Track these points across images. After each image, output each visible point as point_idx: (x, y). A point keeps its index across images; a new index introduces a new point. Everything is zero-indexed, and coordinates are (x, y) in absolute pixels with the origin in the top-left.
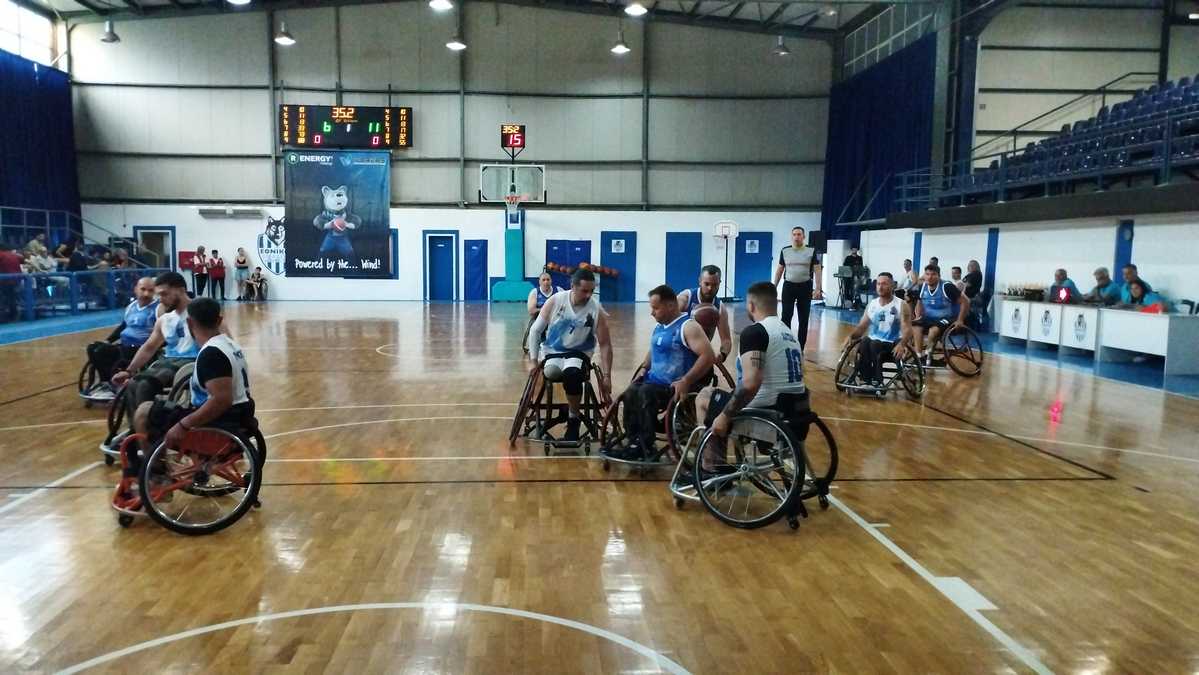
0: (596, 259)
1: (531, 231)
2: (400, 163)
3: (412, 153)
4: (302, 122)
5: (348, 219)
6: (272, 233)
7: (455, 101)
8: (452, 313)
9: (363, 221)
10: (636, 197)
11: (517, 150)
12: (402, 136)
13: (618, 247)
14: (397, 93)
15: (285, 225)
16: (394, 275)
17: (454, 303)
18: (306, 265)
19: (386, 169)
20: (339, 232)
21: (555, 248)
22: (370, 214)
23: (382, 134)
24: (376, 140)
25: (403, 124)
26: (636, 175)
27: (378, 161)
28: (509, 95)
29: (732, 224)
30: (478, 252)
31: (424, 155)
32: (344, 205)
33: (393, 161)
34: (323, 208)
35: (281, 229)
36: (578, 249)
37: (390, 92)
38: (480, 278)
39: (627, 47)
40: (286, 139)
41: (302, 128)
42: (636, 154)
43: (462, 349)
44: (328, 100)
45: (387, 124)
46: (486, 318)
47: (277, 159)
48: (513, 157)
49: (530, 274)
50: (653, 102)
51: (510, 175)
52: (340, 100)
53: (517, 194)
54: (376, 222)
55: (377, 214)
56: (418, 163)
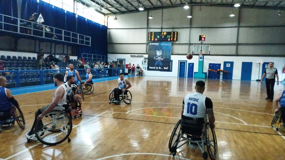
0: (222, 68)
1: (205, 61)
2: (174, 45)
3: (177, 42)
4: (153, 36)
5: (162, 58)
6: (145, 61)
7: (189, 29)
8: (184, 81)
9: (165, 58)
10: (234, 53)
11: (203, 41)
12: (175, 38)
13: (228, 65)
14: (175, 28)
15: (148, 59)
16: (171, 71)
17: (185, 78)
18: (152, 68)
19: (171, 46)
20: (159, 60)
21: (211, 65)
22: (166, 57)
23: (171, 37)
24: (169, 40)
25: (176, 36)
26: (234, 47)
27: (169, 44)
28: (202, 28)
29: (262, 60)
30: (191, 66)
31: (180, 43)
32: (161, 54)
33: (173, 44)
34: (156, 55)
35: (147, 60)
36: (217, 66)
37: (173, 28)
38: (191, 72)
39: (234, 15)
40: (149, 40)
41: (153, 37)
42: (235, 42)
43: (186, 90)
44: (159, 31)
45: (172, 36)
46: (192, 82)
47: (147, 44)
48: (202, 43)
49: (204, 71)
50: (240, 28)
51: (201, 47)
52: (162, 30)
53: (202, 52)
54: (168, 58)
55: (168, 56)
56: (178, 45)
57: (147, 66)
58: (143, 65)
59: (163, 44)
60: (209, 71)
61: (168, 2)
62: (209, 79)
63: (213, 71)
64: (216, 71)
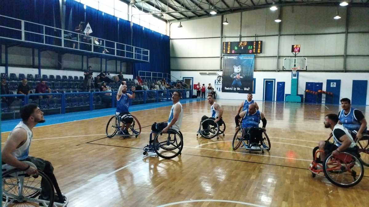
0: (324, 88)
1: (300, 79)
2: (258, 58)
3: (261, 55)
4: (229, 47)
5: (241, 75)
6: (219, 79)
7: (277, 37)
8: (272, 107)
9: (245, 76)
10: (341, 67)
11: (297, 53)
12: (259, 50)
13: (333, 85)
14: (258, 36)
16: (254, 93)
17: (273, 102)
18: (228, 89)
19: (253, 60)
20: (238, 79)
21: (309, 85)
22: (247, 74)
23: (253, 48)
24: (251, 51)
25: (259, 46)
26: (341, 60)
27: (251, 58)
28: (295, 35)
30: (282, 86)
31: (265, 56)
32: (240, 71)
33: (255, 57)
34: (233, 72)
35: (221, 78)
36: (318, 85)
37: (256, 36)
38: (282, 94)
39: (340, 16)
40: (224, 52)
41: (229, 49)
42: (342, 53)
43: (275, 118)
44: (237, 40)
45: (254, 46)
46: (283, 108)
47: (221, 57)
48: (295, 55)
49: (299, 93)
50: (349, 35)
51: (294, 61)
52: (240, 39)
53: (296, 67)
54: (249, 77)
55: (250, 74)
56: (263, 58)
57: (221, 87)
58: (216, 86)
59: (242, 57)
60: (306, 93)
61: (249, 3)
62: (306, 103)
63: (312, 93)
64: (316, 93)
